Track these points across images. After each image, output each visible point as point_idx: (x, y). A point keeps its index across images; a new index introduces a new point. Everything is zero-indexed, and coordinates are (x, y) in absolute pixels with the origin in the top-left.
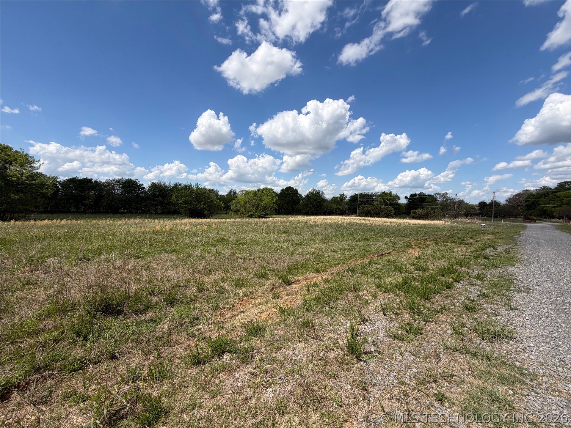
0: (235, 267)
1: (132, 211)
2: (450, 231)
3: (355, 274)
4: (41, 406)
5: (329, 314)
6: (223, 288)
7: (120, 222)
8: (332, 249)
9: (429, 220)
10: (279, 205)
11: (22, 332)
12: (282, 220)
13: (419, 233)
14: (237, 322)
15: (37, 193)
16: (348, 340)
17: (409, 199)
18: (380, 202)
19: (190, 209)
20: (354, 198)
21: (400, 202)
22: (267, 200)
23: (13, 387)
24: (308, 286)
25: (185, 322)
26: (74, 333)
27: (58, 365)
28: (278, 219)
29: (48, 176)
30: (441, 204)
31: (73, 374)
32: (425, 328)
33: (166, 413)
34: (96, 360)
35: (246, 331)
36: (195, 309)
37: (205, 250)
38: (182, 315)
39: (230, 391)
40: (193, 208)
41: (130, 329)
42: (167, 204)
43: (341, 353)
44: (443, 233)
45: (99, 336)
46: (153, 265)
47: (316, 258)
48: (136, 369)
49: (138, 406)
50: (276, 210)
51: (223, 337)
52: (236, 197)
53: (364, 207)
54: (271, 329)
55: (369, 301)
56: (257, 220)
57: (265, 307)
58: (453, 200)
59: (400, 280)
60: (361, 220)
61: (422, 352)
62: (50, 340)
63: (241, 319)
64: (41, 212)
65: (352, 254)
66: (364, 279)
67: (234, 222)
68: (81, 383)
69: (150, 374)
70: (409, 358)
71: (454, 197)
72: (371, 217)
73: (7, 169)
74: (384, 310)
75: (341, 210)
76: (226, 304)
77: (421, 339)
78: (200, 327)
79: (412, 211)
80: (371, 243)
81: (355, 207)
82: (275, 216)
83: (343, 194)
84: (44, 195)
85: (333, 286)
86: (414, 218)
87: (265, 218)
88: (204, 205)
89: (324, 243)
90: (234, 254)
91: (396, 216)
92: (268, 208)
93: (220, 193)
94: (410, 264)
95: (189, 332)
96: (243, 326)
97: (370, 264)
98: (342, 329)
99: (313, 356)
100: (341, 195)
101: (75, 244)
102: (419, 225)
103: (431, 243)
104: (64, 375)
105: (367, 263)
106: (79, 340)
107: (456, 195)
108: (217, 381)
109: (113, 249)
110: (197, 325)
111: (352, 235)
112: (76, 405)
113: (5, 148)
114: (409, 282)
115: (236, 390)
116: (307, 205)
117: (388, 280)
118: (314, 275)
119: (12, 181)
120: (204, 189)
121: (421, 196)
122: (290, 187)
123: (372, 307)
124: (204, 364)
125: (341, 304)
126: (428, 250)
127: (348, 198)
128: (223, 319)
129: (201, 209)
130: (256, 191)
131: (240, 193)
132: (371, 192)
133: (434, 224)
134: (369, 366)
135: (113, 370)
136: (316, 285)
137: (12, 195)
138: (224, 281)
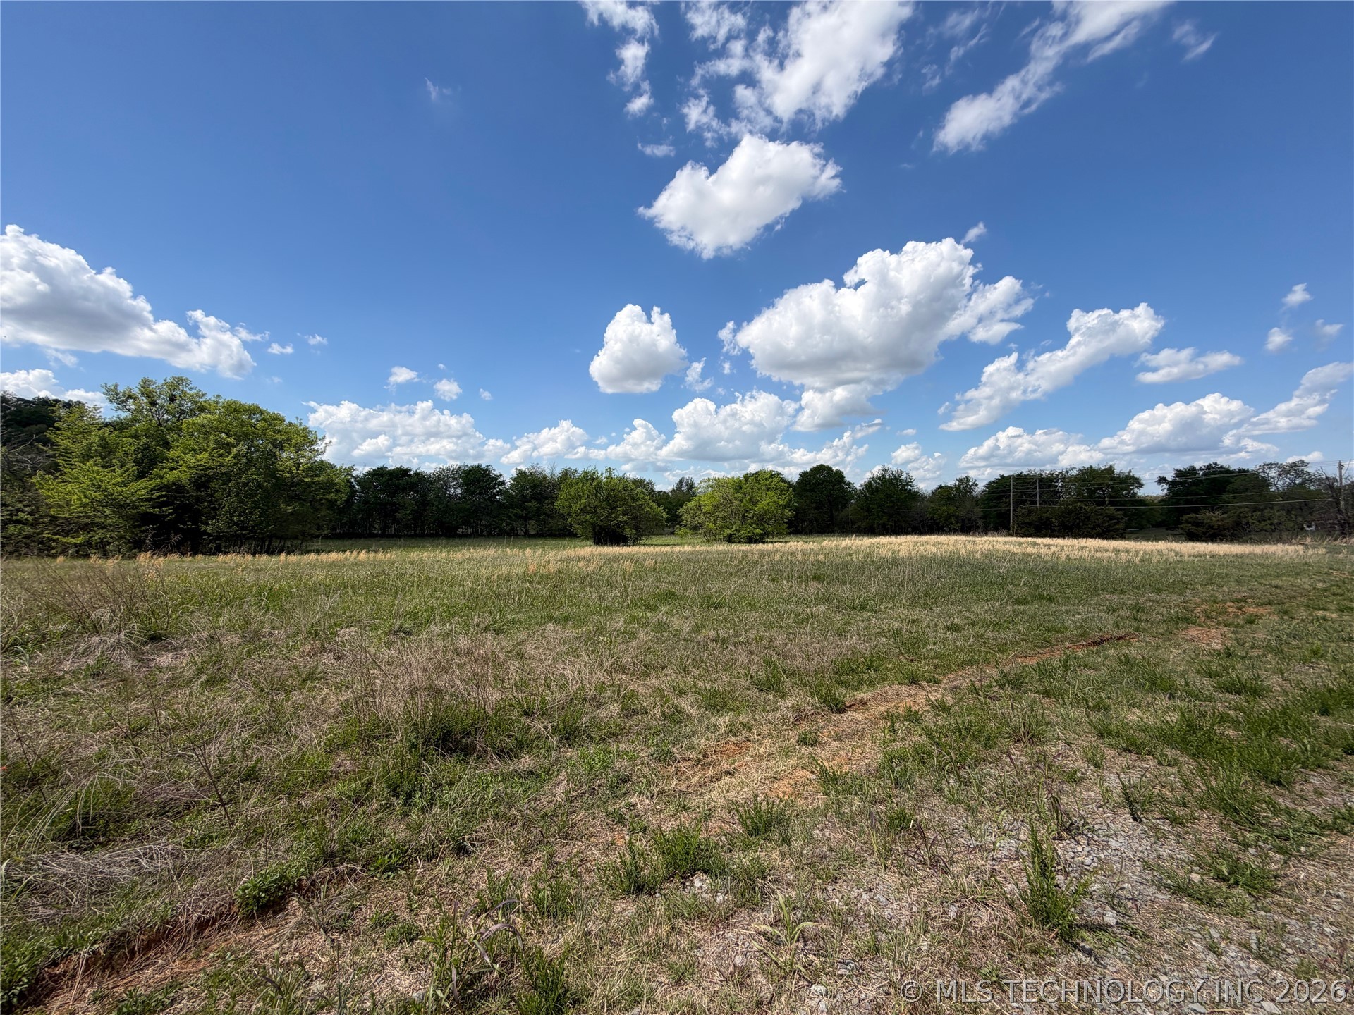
0: (702, 661)
1: (482, 532)
2: (1328, 574)
3: (1025, 692)
4: (337, 935)
5: (960, 802)
6: (679, 711)
7: (459, 555)
8: (949, 623)
9: (1245, 542)
10: (797, 510)
11: (303, 776)
12: (806, 546)
13: (1218, 581)
14: (717, 795)
15: (321, 499)
16: (1029, 881)
17: (1172, 484)
18: (1079, 494)
19: (593, 525)
20: (1000, 488)
21: (1141, 492)
22: (766, 501)
23: (291, 887)
24: (891, 718)
25: (600, 785)
26: (388, 787)
27: (363, 851)
28: (796, 545)
29: (338, 467)
30: (1285, 495)
31: (389, 876)
32: (1286, 876)
33: (575, 1002)
34: (429, 851)
35: (743, 823)
36: (620, 755)
37: (634, 619)
38: (592, 767)
39: (717, 974)
40: (600, 523)
41: (491, 791)
42: (548, 516)
43: (1012, 918)
44: (1304, 582)
45: (432, 799)
46: (529, 648)
47: (904, 644)
48: (505, 884)
49: (516, 974)
50: (790, 523)
51: (688, 831)
52: (694, 495)
53: (1030, 512)
54: (804, 824)
55: (1079, 774)
56: (745, 547)
57: (784, 766)
58: (1329, 484)
59: (1173, 717)
60: (1025, 546)
61: (1290, 951)
62: (349, 797)
63: (728, 792)
64: (326, 537)
65: (1008, 636)
66: (1053, 711)
67: (692, 553)
68: (403, 897)
69: (537, 902)
70: (1242, 964)
71: (1332, 472)
72: (1051, 536)
73: (275, 456)
74: (1134, 803)
75: (963, 521)
76: (689, 748)
77: (1276, 908)
78: (634, 799)
79: (1185, 517)
80: (1063, 609)
81: (1003, 510)
82: (787, 539)
83: (967, 477)
84: (331, 504)
85: (963, 722)
86: (1192, 537)
87: (763, 542)
88: (624, 514)
89: (924, 606)
90: (698, 628)
91: (1132, 532)
92: (770, 519)
93: (657, 488)
94: (1198, 672)
95: (610, 809)
96: (732, 807)
97: (1066, 667)
98: (1006, 846)
99: (927, 915)
100: (960, 480)
101: (385, 601)
102: (1213, 556)
103: (1262, 611)
104: (373, 876)
105: (1056, 663)
106: (398, 803)
107: (1341, 466)
108: (684, 944)
109: (450, 613)
110: (625, 794)
111: (1003, 586)
112: (397, 945)
113: (275, 419)
114: (1206, 725)
115: (732, 974)
116: (868, 510)
117: (1133, 716)
118: (904, 689)
119: (284, 479)
120: (621, 479)
121: (1214, 473)
122: (822, 465)
123: (1092, 793)
124: (650, 894)
125: (993, 775)
126: (1255, 632)
127: (981, 486)
128: (683, 786)
129: (618, 525)
130: (742, 478)
131: (703, 485)
132: (1047, 470)
133: (1265, 556)
134: (1105, 968)
135: (463, 877)
136: (913, 717)
137: (282, 506)
138: (681, 693)
